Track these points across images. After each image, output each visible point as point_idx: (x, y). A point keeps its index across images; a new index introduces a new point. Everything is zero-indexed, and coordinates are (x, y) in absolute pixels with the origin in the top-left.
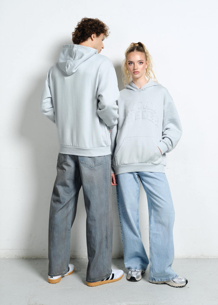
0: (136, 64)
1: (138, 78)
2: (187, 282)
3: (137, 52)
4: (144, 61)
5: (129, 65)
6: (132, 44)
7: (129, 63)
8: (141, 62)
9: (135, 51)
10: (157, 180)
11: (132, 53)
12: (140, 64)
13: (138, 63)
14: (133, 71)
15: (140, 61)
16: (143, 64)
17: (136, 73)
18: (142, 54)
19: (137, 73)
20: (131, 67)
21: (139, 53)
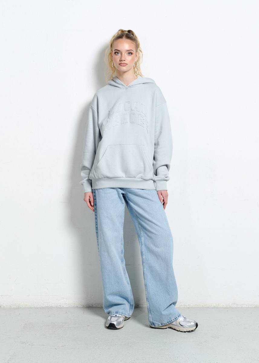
0: (123, 53)
1: (125, 72)
2: (197, 325)
3: (126, 40)
4: (134, 52)
5: (115, 55)
6: (120, 30)
7: (115, 53)
8: (130, 53)
9: (124, 38)
10: (149, 201)
11: (120, 40)
12: (129, 55)
13: (126, 52)
14: (120, 62)
15: (129, 50)
16: (133, 55)
17: (122, 65)
18: (132, 43)
19: (124, 65)
20: (118, 57)
21: (129, 41)
